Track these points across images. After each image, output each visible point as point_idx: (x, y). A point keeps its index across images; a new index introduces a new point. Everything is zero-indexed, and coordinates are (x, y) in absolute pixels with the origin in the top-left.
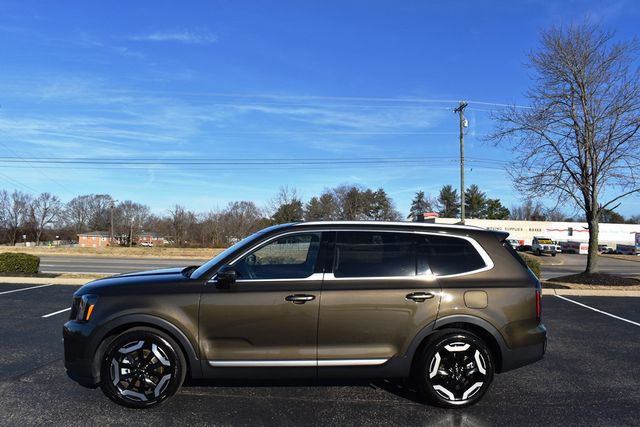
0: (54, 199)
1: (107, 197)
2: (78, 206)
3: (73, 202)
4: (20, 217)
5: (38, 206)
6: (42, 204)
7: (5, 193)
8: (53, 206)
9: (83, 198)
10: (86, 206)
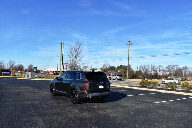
0: (162, 67)
1: (177, 65)
2: (168, 68)
3: (167, 67)
4: (153, 72)
5: (158, 69)
6: (159, 68)
7: (149, 66)
8: (162, 69)
9: (170, 66)
10: (171, 68)
